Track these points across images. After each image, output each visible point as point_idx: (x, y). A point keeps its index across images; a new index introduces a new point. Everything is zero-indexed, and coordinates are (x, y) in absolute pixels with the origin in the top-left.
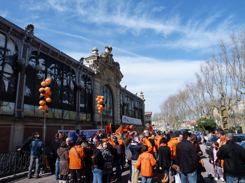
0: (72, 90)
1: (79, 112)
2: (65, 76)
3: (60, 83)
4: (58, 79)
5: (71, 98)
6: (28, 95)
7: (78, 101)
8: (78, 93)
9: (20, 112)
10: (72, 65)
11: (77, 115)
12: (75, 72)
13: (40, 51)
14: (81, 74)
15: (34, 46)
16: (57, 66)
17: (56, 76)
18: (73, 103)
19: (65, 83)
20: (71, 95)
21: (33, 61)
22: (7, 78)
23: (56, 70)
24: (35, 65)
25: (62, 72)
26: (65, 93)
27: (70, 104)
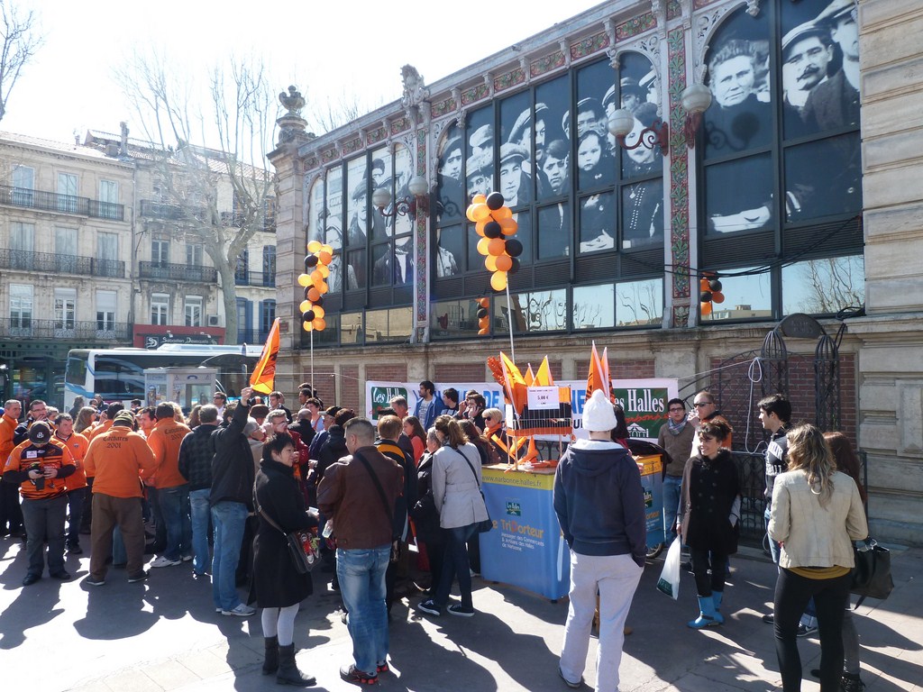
0: (641, 165)
1: (693, 273)
2: (590, 121)
3: (563, 172)
4: (550, 160)
5: (636, 213)
6: (449, 274)
7: (673, 215)
8: (673, 161)
9: (423, 328)
10: (612, 41)
11: (674, 297)
12: (652, 50)
13: (463, 109)
14: (706, 29)
15: (444, 111)
16: (540, 106)
17: (539, 153)
18: (654, 234)
19: (589, 154)
20: (633, 196)
21: (453, 158)
22: (401, 248)
23: (540, 126)
24: (459, 169)
25: (567, 114)
26: (591, 202)
27: (627, 244)
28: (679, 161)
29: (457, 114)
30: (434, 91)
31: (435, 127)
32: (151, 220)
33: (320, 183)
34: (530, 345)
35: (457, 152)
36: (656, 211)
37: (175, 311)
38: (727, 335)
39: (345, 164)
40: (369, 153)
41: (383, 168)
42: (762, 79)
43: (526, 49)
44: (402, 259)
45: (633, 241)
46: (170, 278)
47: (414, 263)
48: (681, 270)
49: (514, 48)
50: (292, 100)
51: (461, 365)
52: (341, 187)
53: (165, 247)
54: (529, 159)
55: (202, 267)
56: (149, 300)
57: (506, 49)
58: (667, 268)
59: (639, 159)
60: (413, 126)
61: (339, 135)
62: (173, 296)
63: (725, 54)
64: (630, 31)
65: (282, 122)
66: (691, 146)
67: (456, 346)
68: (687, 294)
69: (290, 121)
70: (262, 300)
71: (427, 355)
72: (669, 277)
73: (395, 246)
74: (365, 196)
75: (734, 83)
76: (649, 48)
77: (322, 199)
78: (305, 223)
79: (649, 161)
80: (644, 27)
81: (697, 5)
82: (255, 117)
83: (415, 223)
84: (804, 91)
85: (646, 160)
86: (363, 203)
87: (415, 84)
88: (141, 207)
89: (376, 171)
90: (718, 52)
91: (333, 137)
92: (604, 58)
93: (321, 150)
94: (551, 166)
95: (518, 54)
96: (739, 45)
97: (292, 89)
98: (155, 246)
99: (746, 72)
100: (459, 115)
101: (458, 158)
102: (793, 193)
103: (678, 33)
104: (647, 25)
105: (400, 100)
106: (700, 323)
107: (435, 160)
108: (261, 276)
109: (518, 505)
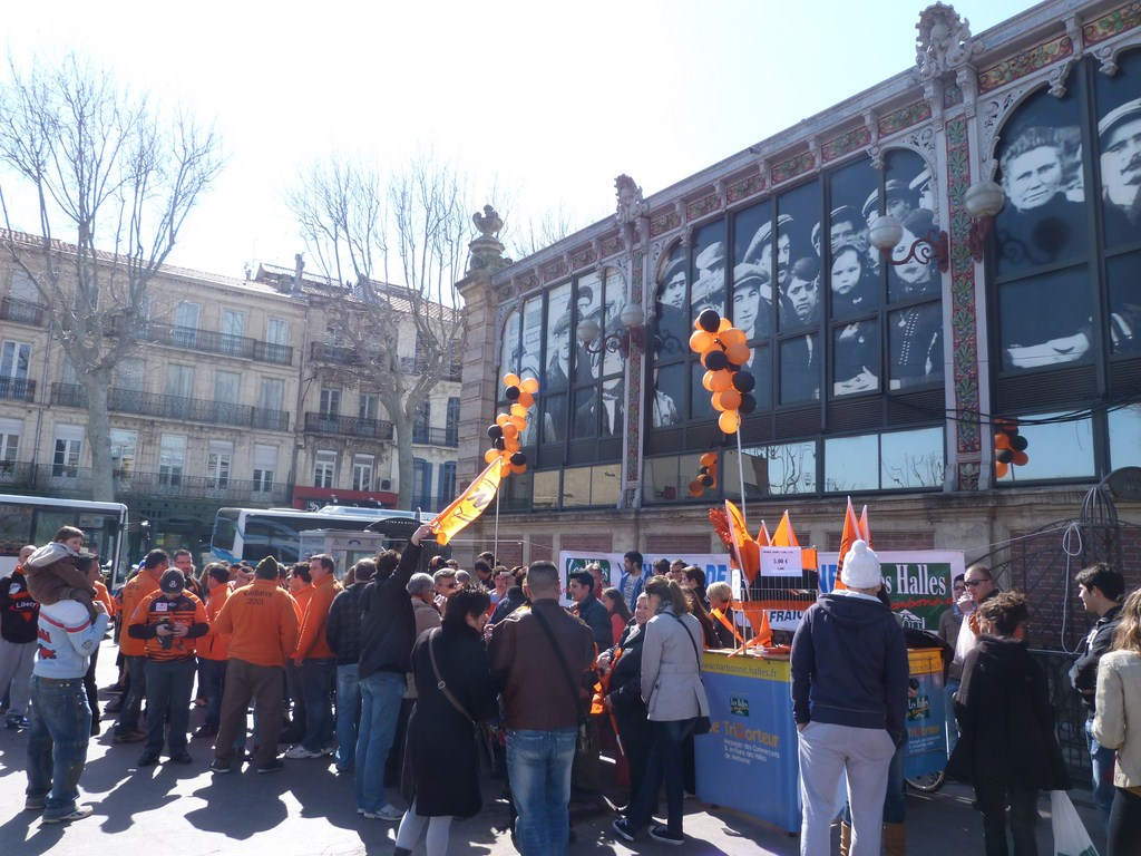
0: (913, 285)
1: (984, 419)
2: (846, 233)
3: (812, 296)
4: (796, 282)
5: (906, 346)
6: (668, 423)
7: (956, 346)
8: (955, 279)
9: (634, 490)
10: (874, 136)
11: (959, 451)
12: (925, 145)
13: (689, 224)
14: (995, 116)
15: (666, 228)
16: (783, 218)
17: (782, 274)
18: (931, 371)
19: (846, 274)
20: (902, 324)
21: (676, 283)
22: (610, 392)
23: (784, 241)
24: (683, 295)
25: (818, 226)
26: (848, 332)
27: (895, 385)
28: (964, 280)
29: (682, 231)
30: (653, 205)
31: (654, 247)
32: (322, 365)
33: (516, 315)
34: (768, 511)
35: (681, 276)
36: (933, 341)
37: (342, 472)
38: (1033, 500)
39: (545, 293)
40: (575, 280)
41: (590, 297)
42: (1072, 174)
43: (766, 150)
44: (610, 406)
45: (903, 380)
46: (338, 433)
47: (625, 410)
48: (968, 416)
49: (751, 150)
50: (489, 221)
51: (679, 537)
52: (540, 320)
53: (336, 396)
54: (770, 282)
55: (376, 420)
56: (314, 458)
57: (742, 152)
58: (948, 414)
59: (910, 278)
60: (627, 247)
61: (541, 259)
62: (341, 454)
63: (1022, 145)
64: (897, 124)
65: (475, 247)
66: (978, 259)
67: (674, 512)
68: (977, 446)
69: (483, 246)
70: (443, 462)
71: (637, 524)
72: (952, 426)
73: (602, 390)
74: (568, 330)
75: (1034, 180)
76: (921, 142)
77: (517, 335)
78: (496, 363)
79: (924, 281)
80: (915, 119)
81: (983, 89)
82: (446, 249)
83: (628, 361)
84: (1131, 186)
85: (919, 280)
86: (566, 338)
87: (632, 197)
88: (312, 350)
89: (583, 301)
90: (1012, 143)
91: (533, 262)
92: (865, 157)
93: (518, 278)
94: (797, 290)
95: (757, 157)
96: (1040, 134)
97: (488, 208)
98: (324, 395)
99: (1051, 166)
100: (684, 231)
101: (681, 283)
102: (1119, 314)
103: (959, 123)
104: (919, 116)
105: (613, 216)
106: (995, 485)
107: (654, 286)
108: (444, 433)
109: (745, 702)
